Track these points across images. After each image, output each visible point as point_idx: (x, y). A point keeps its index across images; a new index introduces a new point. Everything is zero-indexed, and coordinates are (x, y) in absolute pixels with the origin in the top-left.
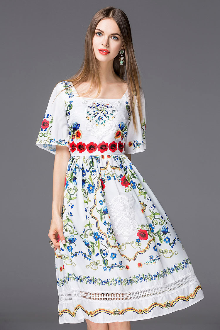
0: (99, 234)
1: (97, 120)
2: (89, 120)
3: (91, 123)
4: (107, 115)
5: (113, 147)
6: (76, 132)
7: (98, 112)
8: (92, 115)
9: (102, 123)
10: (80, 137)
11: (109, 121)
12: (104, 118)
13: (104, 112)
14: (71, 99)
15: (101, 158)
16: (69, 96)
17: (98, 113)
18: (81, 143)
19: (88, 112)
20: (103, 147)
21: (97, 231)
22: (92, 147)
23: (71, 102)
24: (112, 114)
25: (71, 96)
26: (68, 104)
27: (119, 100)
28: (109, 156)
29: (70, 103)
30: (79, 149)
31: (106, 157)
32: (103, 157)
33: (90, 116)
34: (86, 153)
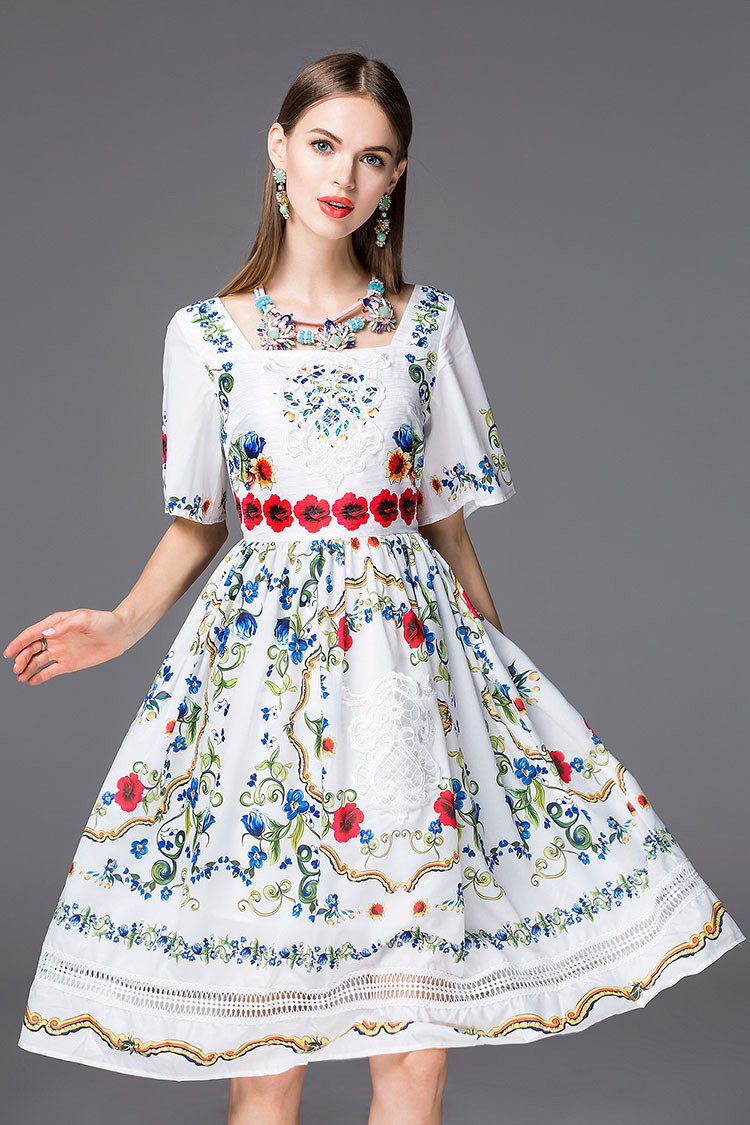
0: (306, 797)
1: (321, 422)
2: (295, 424)
3: (301, 434)
4: (352, 405)
5: (385, 508)
6: (254, 462)
7: (321, 394)
8: (303, 405)
9: (338, 432)
10: (269, 480)
11: (359, 423)
12: (345, 414)
13: (342, 394)
14: (224, 358)
15: (348, 548)
16: (217, 347)
17: (322, 401)
18: (275, 498)
19: (288, 396)
20: (352, 511)
21: (302, 787)
22: (312, 513)
23: (228, 366)
24: (368, 401)
25: (223, 346)
26: (217, 375)
27: (383, 349)
28: (374, 541)
29: (223, 371)
30: (273, 518)
31: (363, 542)
32: (355, 544)
33: (296, 410)
34: (296, 531)
